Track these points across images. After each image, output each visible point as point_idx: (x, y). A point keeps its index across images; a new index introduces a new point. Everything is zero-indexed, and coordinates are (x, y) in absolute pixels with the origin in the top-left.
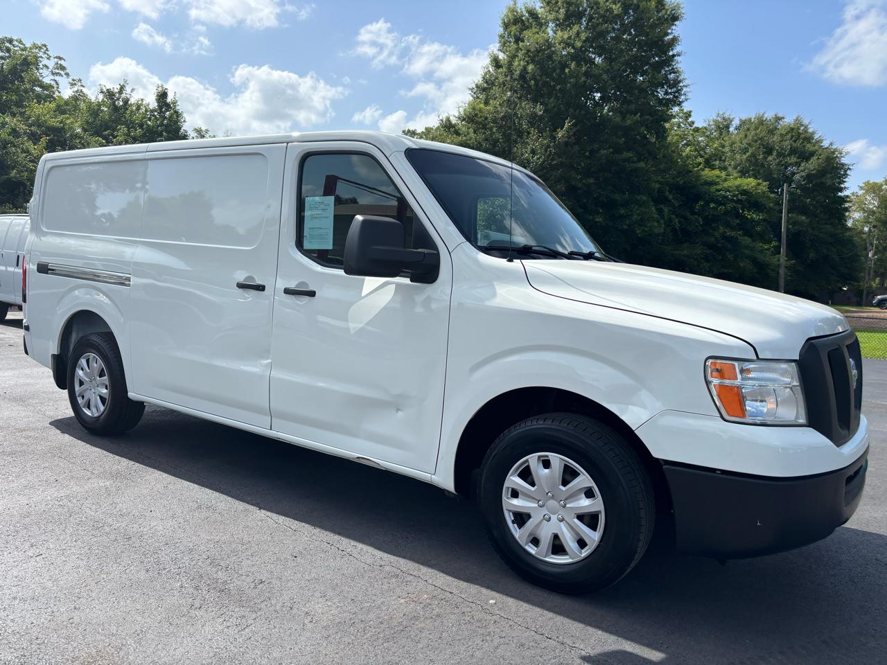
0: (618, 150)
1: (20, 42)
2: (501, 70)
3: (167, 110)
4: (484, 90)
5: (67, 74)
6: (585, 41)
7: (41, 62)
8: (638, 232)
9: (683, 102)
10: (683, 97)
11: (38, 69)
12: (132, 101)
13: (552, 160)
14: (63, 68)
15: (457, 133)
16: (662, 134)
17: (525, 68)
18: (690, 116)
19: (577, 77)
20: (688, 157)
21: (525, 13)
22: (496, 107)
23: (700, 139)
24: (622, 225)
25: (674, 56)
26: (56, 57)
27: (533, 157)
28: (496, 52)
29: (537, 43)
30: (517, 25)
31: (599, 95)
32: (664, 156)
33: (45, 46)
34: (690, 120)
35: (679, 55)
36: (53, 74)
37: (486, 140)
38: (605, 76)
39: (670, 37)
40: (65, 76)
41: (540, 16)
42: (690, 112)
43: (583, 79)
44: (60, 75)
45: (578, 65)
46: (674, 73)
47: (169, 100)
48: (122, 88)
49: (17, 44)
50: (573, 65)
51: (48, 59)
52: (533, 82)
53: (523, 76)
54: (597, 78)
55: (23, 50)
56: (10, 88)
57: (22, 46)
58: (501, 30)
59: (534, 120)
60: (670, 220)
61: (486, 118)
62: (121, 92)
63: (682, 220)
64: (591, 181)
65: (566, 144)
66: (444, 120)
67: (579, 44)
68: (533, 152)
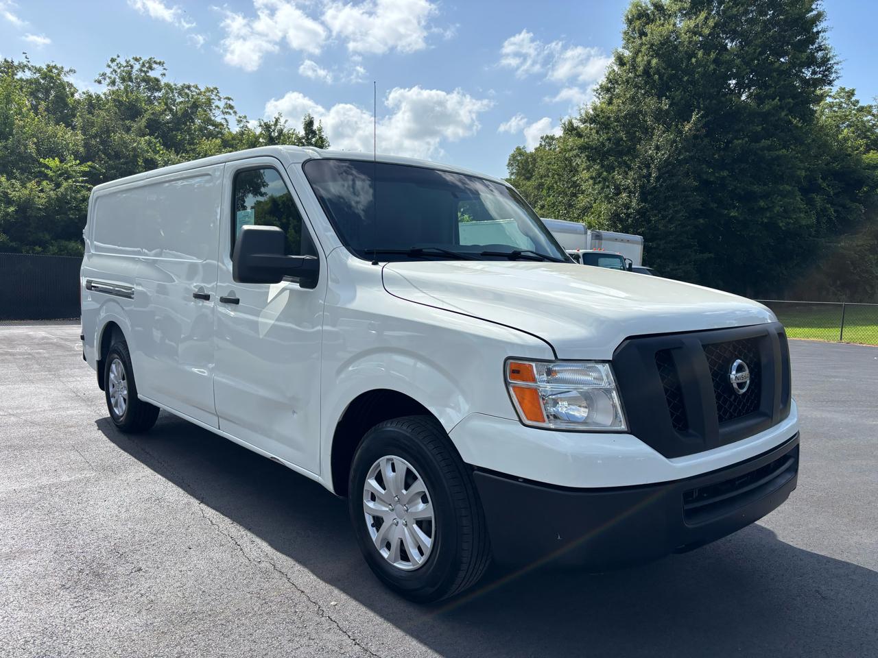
0: (756, 138)
1: (196, 87)
2: (625, 68)
3: (314, 137)
4: (608, 90)
5: (235, 112)
6: (714, 27)
7: (213, 103)
8: (781, 225)
9: (834, 80)
10: (833, 76)
11: (211, 110)
12: (285, 131)
13: (679, 154)
14: (231, 107)
15: (580, 135)
16: (808, 116)
17: (649, 62)
18: (853, 94)
19: (705, 66)
20: (846, 139)
21: (649, 6)
22: (621, 106)
23: (865, 119)
24: (762, 219)
25: (818, 32)
26: (226, 98)
27: (657, 153)
28: (620, 50)
29: (661, 36)
30: (640, 19)
31: (734, 82)
32: (813, 140)
33: (216, 89)
34: (854, 99)
35: (824, 31)
36: (223, 113)
37: (609, 139)
38: (738, 61)
39: (815, 12)
40: (233, 114)
41: (665, 8)
42: (854, 90)
43: (712, 67)
44: (230, 114)
45: (707, 53)
46: (821, 50)
47: (315, 127)
48: (277, 120)
49: (194, 89)
50: (700, 54)
51: (219, 100)
52: (657, 76)
53: (646, 72)
54: (730, 64)
55: (198, 94)
56: (183, 129)
57: (198, 91)
58: (625, 27)
59: (659, 116)
60: (824, 210)
61: (609, 118)
62: (276, 124)
63: (840, 209)
64: (725, 173)
65: (695, 137)
66: (567, 123)
67: (707, 31)
68: (658, 148)
